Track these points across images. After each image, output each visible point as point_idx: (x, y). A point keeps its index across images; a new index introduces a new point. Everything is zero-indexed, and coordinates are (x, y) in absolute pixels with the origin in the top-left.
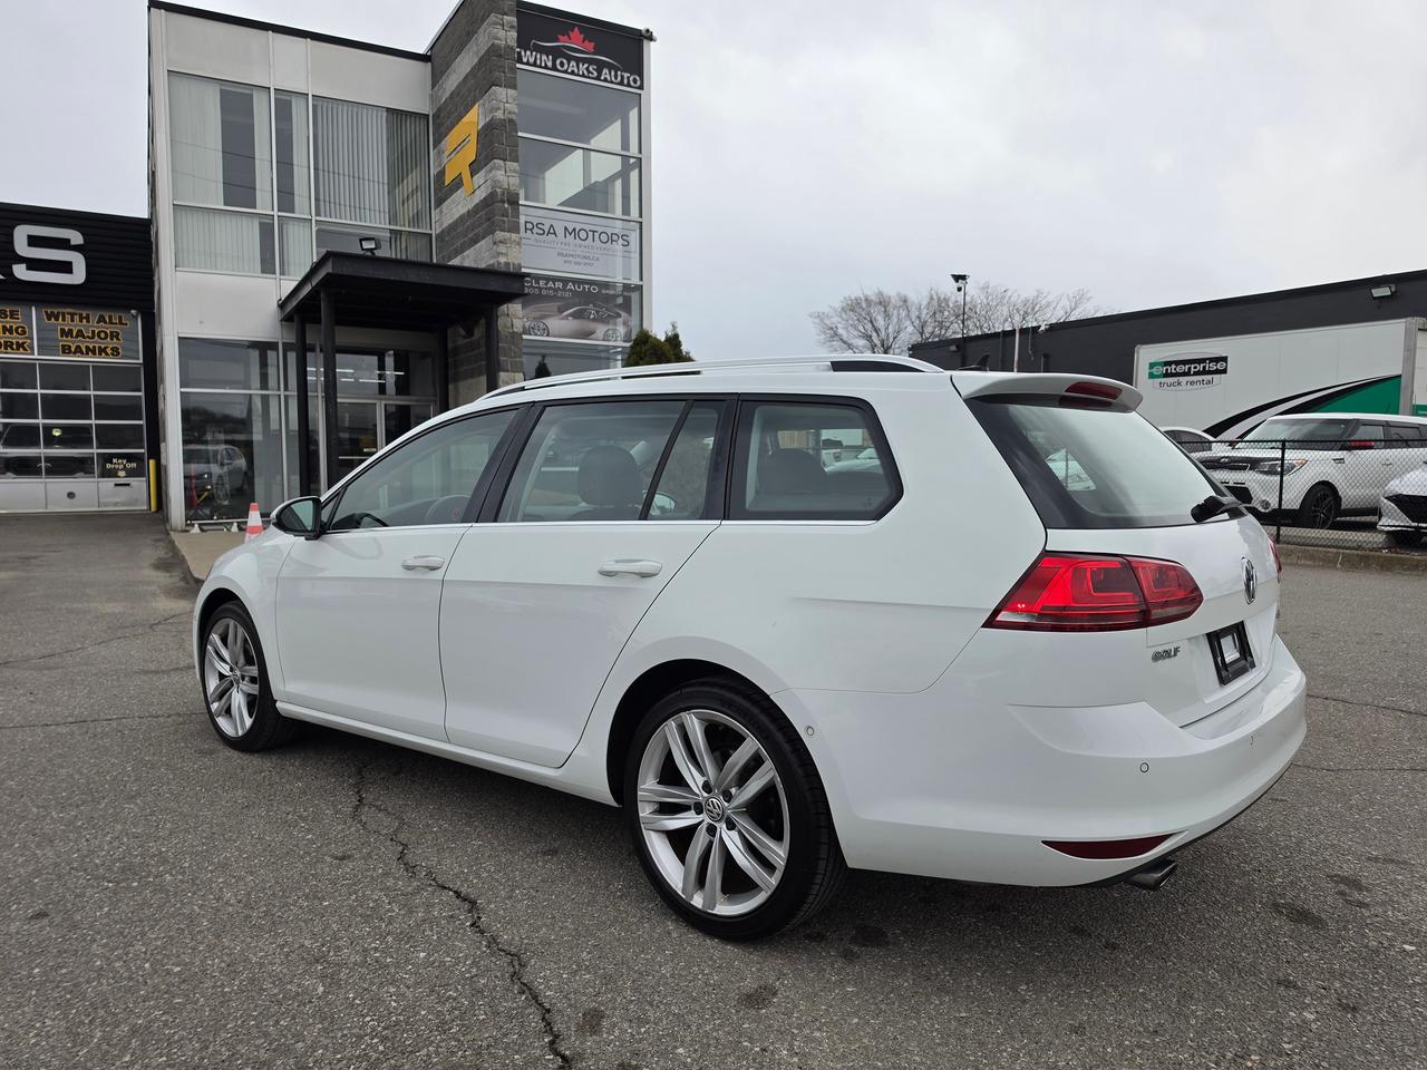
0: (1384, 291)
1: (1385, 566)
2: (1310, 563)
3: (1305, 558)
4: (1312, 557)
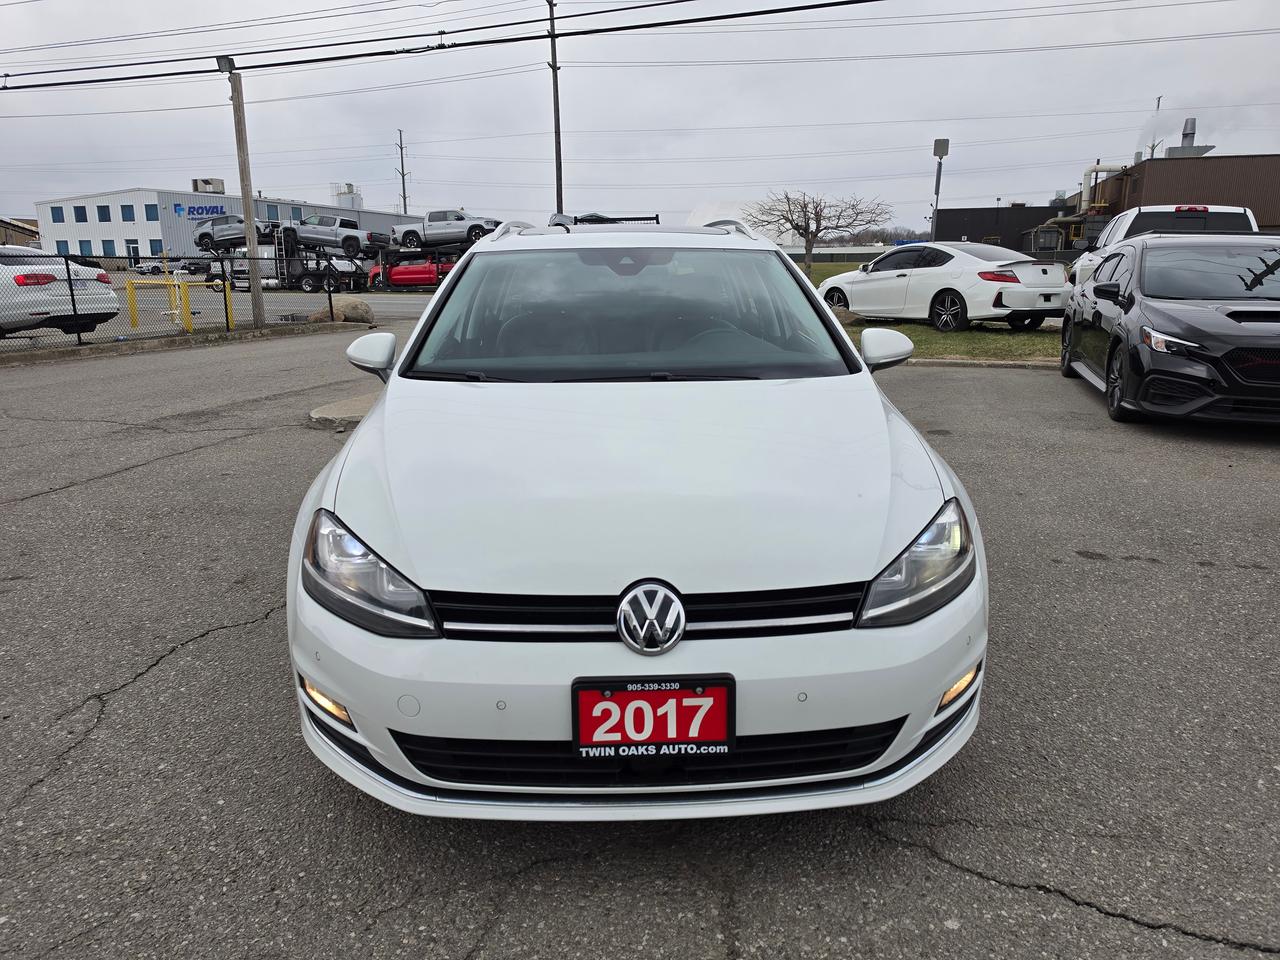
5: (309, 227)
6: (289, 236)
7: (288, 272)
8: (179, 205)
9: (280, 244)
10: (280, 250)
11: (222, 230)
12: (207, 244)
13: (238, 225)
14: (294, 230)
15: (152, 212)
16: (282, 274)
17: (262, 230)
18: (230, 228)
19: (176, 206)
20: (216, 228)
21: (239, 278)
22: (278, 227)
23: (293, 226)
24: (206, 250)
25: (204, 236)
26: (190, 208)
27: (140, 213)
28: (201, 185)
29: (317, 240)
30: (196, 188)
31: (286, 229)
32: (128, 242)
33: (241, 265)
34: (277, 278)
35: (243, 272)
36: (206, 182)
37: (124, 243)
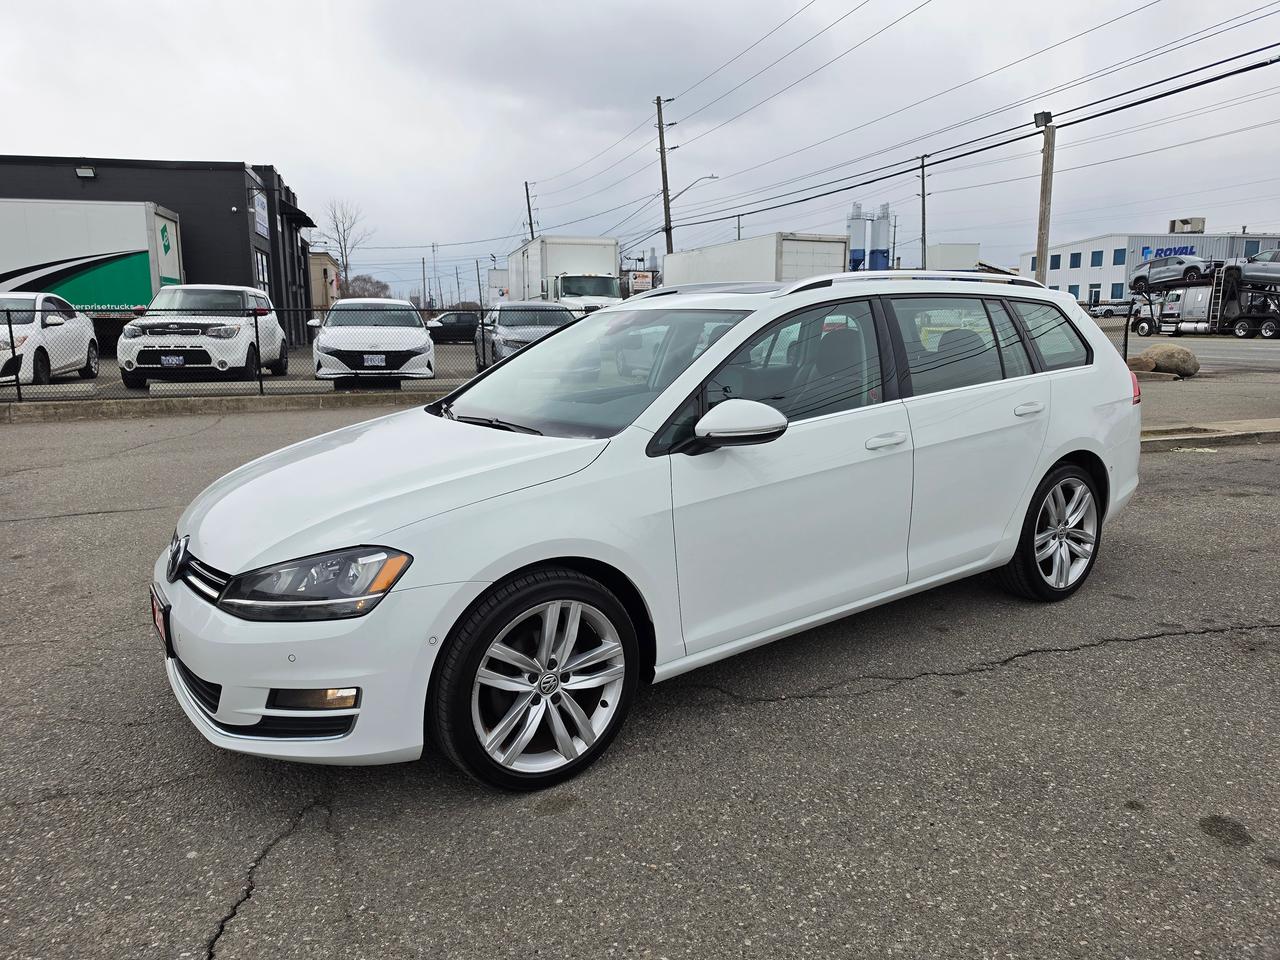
0: (88, 173)
1: (332, 404)
2: (296, 408)
3: (293, 404)
4: (298, 403)
5: (1259, 265)
6: (1231, 275)
7: (1221, 315)
8: (1148, 248)
9: (1218, 284)
10: (1217, 291)
11: (1160, 272)
12: (1140, 288)
13: (1177, 266)
14: (1238, 269)
15: (1119, 257)
16: (1215, 317)
17: (1202, 271)
18: (1168, 270)
19: (1144, 249)
20: (1153, 271)
21: (1167, 322)
22: (1222, 266)
23: (1238, 264)
24: (1138, 294)
25: (1139, 279)
26: (1158, 250)
27: (1108, 258)
28: (1178, 226)
29: (1270, 278)
30: (1172, 229)
31: (1229, 269)
32: (1092, 286)
33: (1171, 309)
34: (1208, 322)
35: (1172, 315)
36: (1185, 222)
37: (1088, 286)
